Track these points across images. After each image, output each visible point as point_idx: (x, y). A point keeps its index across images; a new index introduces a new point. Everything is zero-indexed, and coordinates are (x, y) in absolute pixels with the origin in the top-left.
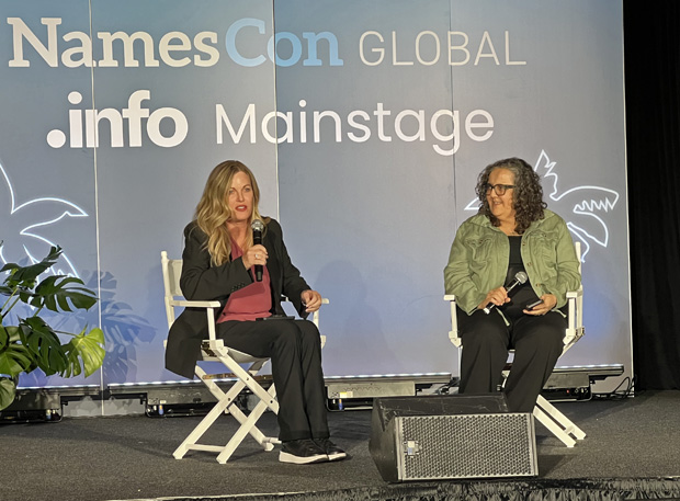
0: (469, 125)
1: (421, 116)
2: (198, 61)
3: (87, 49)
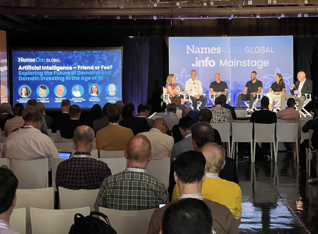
0: (264, 63)
1: (255, 62)
2: (217, 52)
3: (199, 50)
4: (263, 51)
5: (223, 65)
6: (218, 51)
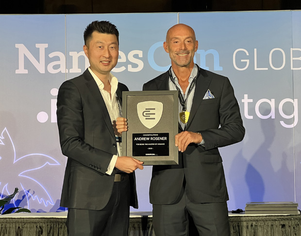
1: (272, 103)
2: (130, 69)
3: (62, 62)
6: (135, 65)
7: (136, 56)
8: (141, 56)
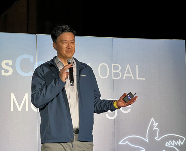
4: (117, 75)
5: (20, 109)
6: (6, 71)
7: (7, 64)
8: (11, 64)
